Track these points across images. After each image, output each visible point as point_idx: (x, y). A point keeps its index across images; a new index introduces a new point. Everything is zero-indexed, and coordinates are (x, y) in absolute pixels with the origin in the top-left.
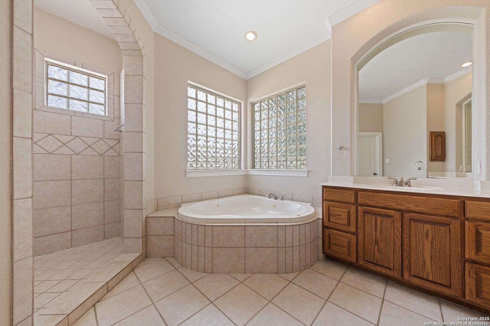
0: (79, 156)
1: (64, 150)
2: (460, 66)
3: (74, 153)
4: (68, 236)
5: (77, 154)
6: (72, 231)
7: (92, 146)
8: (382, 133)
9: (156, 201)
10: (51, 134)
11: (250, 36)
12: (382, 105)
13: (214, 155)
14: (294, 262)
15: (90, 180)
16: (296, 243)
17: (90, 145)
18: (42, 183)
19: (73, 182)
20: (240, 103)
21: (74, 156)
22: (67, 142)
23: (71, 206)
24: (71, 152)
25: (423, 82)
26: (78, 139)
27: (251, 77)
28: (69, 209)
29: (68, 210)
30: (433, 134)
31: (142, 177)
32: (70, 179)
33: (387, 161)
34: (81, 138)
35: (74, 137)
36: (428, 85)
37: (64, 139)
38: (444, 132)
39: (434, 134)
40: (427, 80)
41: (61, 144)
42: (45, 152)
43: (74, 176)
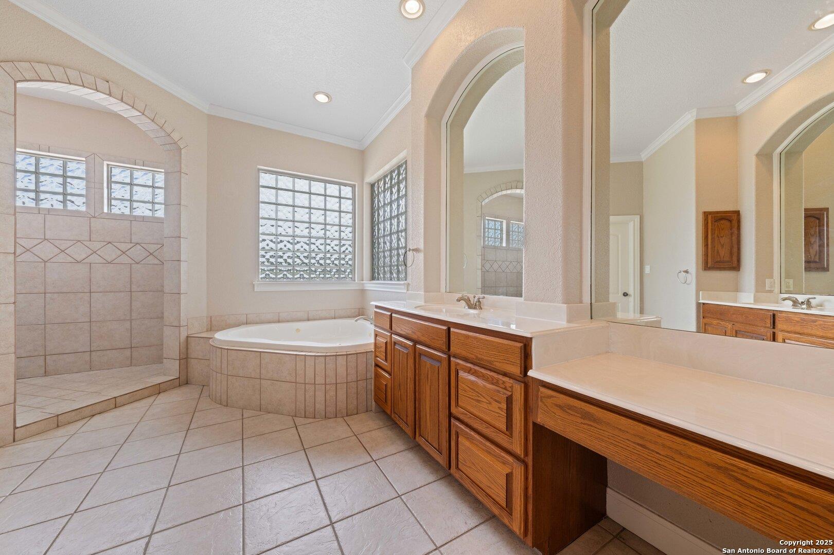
0: (139, 266)
1: (125, 259)
2: (743, 82)
3: (134, 262)
4: (128, 353)
5: (137, 263)
6: (131, 348)
7: (154, 254)
8: (639, 216)
9: (209, 319)
10: (110, 243)
11: (322, 98)
12: (640, 165)
13: (306, 261)
14: (316, 405)
15: (151, 293)
16: (320, 380)
17: (151, 252)
18: (101, 294)
19: (133, 294)
20: (355, 185)
21: (134, 265)
22: (126, 250)
23: (131, 320)
24: (130, 261)
25: (689, 118)
26: (139, 247)
27: (365, 147)
28: (129, 323)
29: (128, 325)
30: (710, 217)
31: (180, 290)
32: (129, 290)
33: (647, 269)
34: (142, 245)
35: (134, 244)
36: (698, 122)
37: (123, 247)
38: (738, 213)
39: (712, 217)
40: (694, 114)
41: (120, 253)
42: (105, 262)
43: (134, 288)
